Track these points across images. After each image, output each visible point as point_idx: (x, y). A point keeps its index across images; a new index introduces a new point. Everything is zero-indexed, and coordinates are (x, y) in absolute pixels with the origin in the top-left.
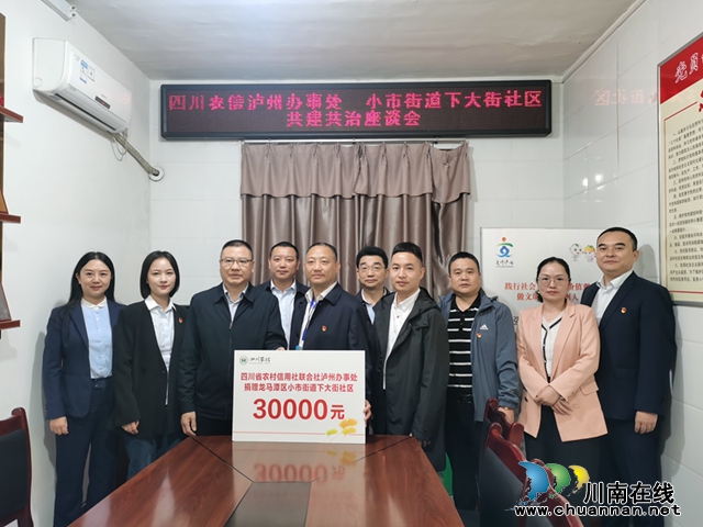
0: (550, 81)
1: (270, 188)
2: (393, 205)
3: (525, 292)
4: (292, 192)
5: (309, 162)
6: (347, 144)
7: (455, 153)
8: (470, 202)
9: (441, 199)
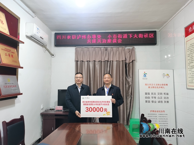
0: (156, 31)
1: (83, 59)
2: (115, 64)
3: (150, 86)
4: (88, 60)
5: (93, 52)
6: (103, 48)
7: (131, 50)
8: (135, 62)
9: (127, 62)
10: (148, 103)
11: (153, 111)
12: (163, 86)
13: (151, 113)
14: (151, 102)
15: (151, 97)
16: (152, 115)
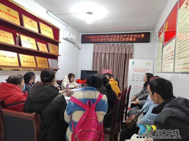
0: (150, 32)
1: (98, 52)
3: (136, 70)
4: (101, 52)
6: (111, 44)
8: (133, 55)
9: (127, 53)
10: (133, 81)
11: (137, 87)
12: (145, 71)
13: (135, 88)
14: (135, 80)
15: (136, 78)
16: (135, 89)
